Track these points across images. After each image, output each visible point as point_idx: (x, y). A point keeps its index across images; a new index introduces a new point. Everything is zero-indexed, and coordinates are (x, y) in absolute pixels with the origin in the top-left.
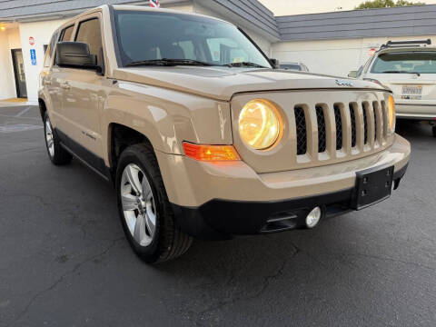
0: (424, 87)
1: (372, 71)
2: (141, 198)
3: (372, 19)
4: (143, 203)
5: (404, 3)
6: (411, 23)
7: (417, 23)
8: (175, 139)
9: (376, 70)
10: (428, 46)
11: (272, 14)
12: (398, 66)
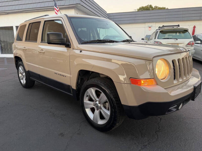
0: (179, 44)
1: (158, 38)
2: (97, 102)
3: (149, 15)
4: (99, 105)
5: (157, 7)
6: (165, 17)
7: (167, 16)
8: (125, 76)
9: (159, 38)
10: (178, 27)
11: (106, 12)
12: (167, 35)
